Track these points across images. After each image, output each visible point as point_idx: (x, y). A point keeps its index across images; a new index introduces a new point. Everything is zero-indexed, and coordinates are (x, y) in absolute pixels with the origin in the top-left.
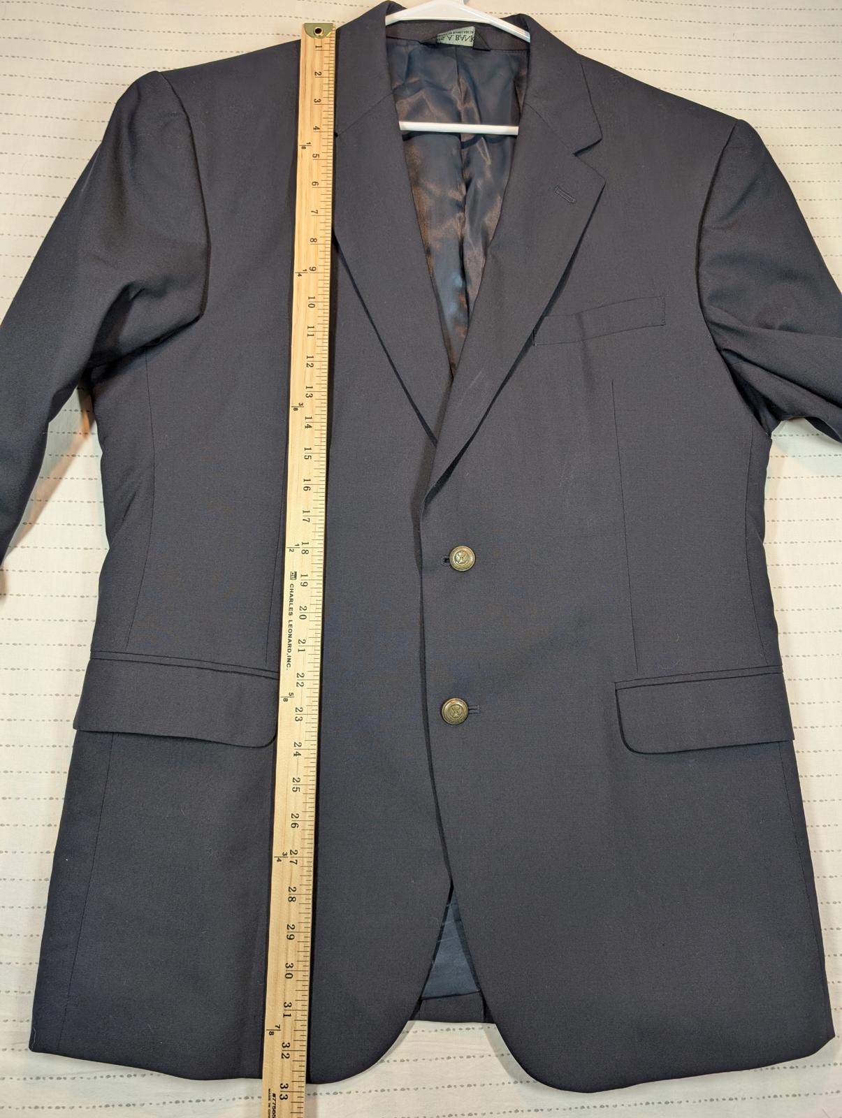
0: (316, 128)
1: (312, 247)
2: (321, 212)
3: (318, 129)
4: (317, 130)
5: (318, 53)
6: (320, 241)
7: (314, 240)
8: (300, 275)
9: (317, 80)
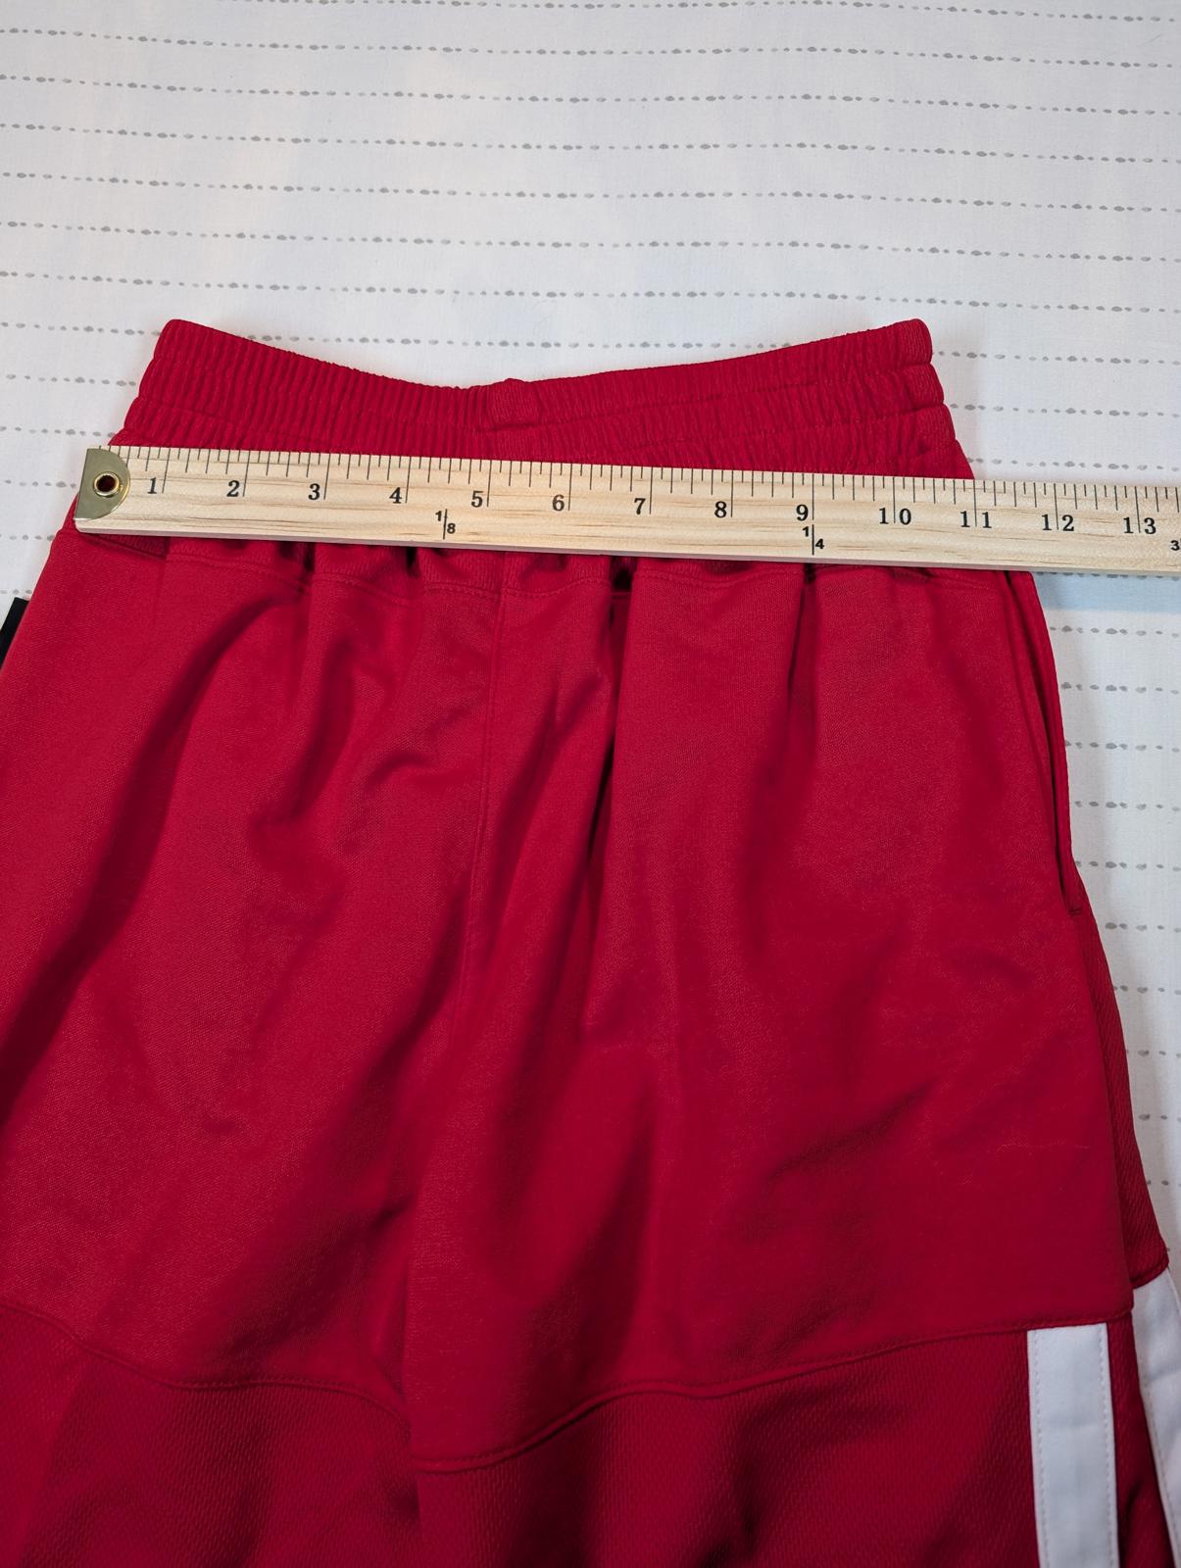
0: (396, 496)
1: (739, 513)
2: (641, 489)
3: (398, 491)
4: (402, 494)
5: (171, 487)
6: (722, 493)
7: (721, 508)
8: (821, 544)
9: (252, 491)
